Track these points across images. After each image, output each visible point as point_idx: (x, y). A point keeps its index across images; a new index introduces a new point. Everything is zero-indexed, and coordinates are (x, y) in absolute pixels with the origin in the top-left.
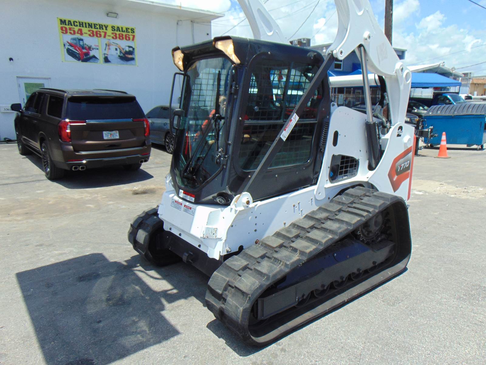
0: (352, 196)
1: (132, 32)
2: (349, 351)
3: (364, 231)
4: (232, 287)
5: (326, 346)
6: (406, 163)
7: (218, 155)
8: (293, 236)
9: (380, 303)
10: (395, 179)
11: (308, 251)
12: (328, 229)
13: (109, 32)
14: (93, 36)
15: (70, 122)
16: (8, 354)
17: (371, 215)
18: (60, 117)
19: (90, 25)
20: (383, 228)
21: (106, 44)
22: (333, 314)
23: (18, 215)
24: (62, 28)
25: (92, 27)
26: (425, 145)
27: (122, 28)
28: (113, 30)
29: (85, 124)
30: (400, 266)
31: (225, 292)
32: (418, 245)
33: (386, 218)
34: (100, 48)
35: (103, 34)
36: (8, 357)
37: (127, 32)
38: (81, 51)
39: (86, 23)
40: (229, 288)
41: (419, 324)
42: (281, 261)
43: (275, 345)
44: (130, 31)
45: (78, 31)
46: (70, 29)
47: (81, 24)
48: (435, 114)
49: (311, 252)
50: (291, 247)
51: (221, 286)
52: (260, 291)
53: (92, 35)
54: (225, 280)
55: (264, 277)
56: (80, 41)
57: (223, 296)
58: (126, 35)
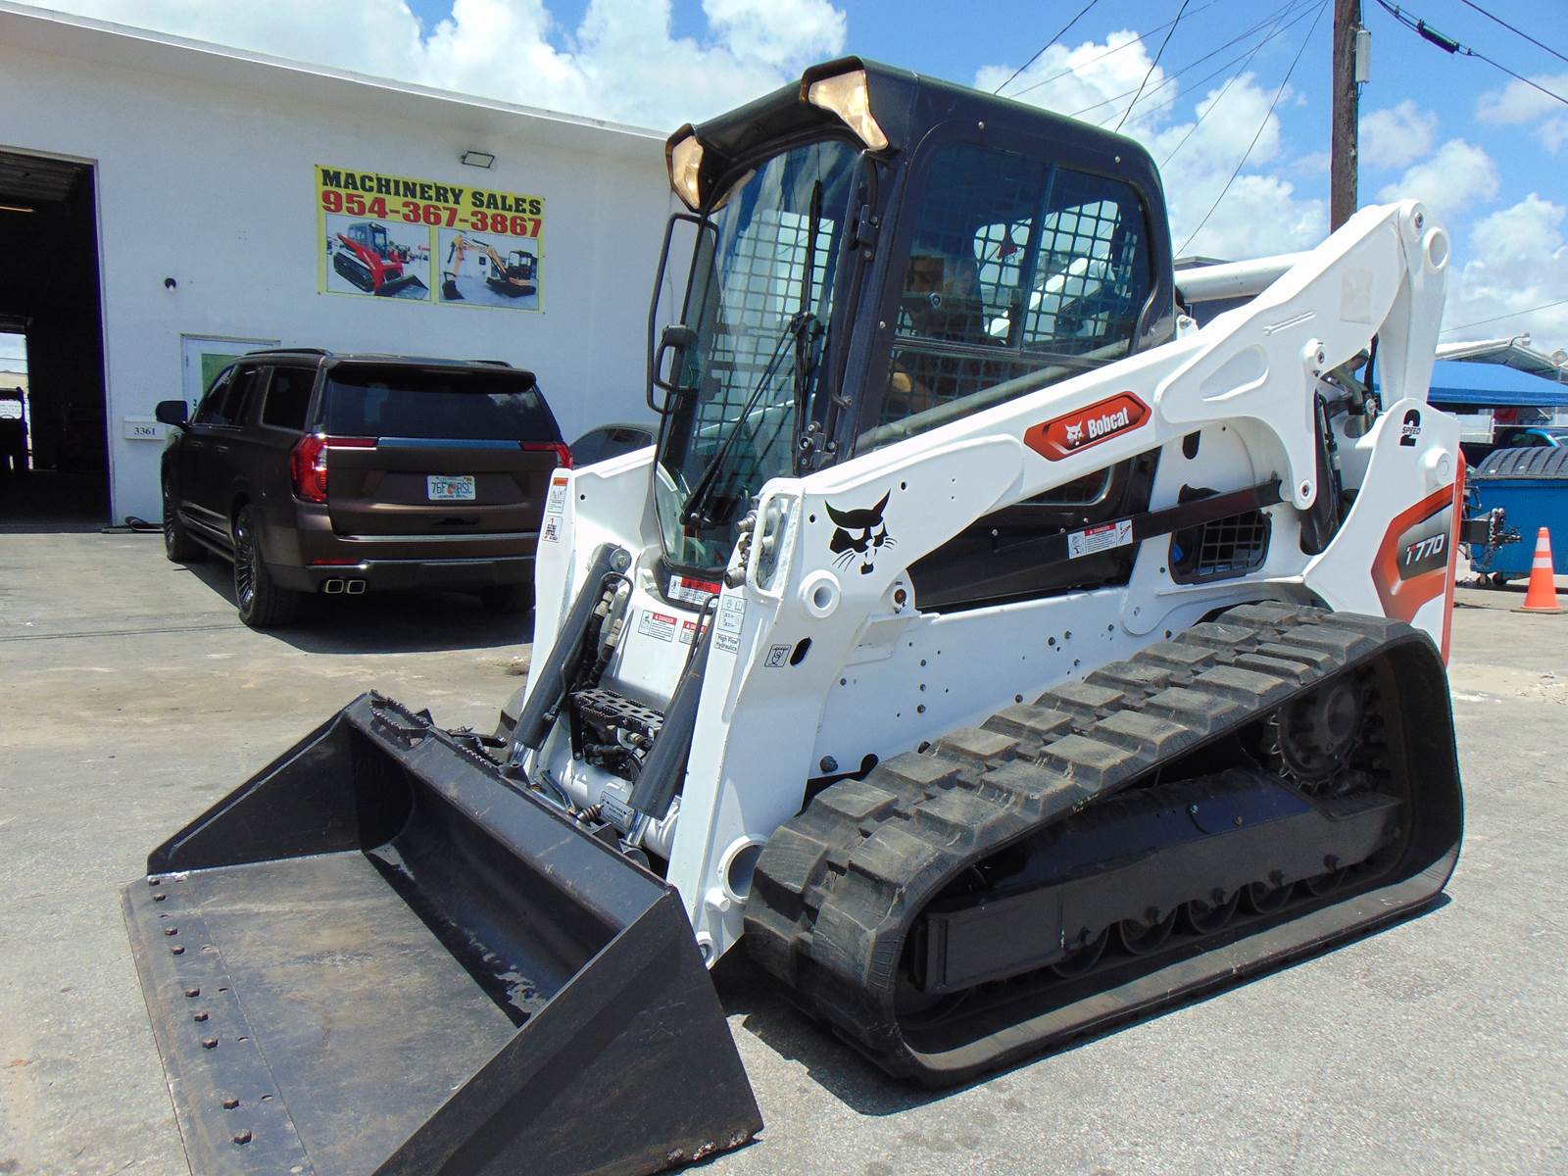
0: (1249, 623)
1: (531, 212)
2: (1257, 1123)
3: (1292, 746)
4: (840, 870)
5: (1167, 1100)
6: (1432, 541)
7: (806, 444)
8: (1052, 726)
9: (1360, 988)
10: (1394, 591)
11: (1104, 765)
12: (1170, 709)
13: (466, 208)
14: (417, 219)
15: (329, 442)
16: (76, 1063)
17: (1320, 674)
18: (301, 427)
19: (410, 189)
20: (1357, 745)
21: (453, 245)
22: (1189, 1011)
23: (145, 711)
24: (326, 196)
25: (414, 195)
26: (1474, 576)
27: (504, 198)
28: (474, 204)
29: (374, 449)
30: (1422, 883)
31: (814, 888)
32: (1481, 834)
33: (1369, 713)
34: (434, 255)
35: (445, 215)
36: (78, 1071)
37: (517, 210)
38: (377, 264)
39: (397, 183)
40: (830, 874)
41: (1509, 1058)
42: (1010, 793)
43: (986, 1090)
44: (526, 206)
45: (372, 205)
46: (350, 198)
47: (384, 185)
48: (1507, 473)
49: (1113, 769)
50: (1043, 755)
51: (800, 868)
52: (937, 876)
53: (414, 216)
54: (816, 848)
55: (951, 835)
56: (377, 235)
57: (808, 901)
58: (514, 220)
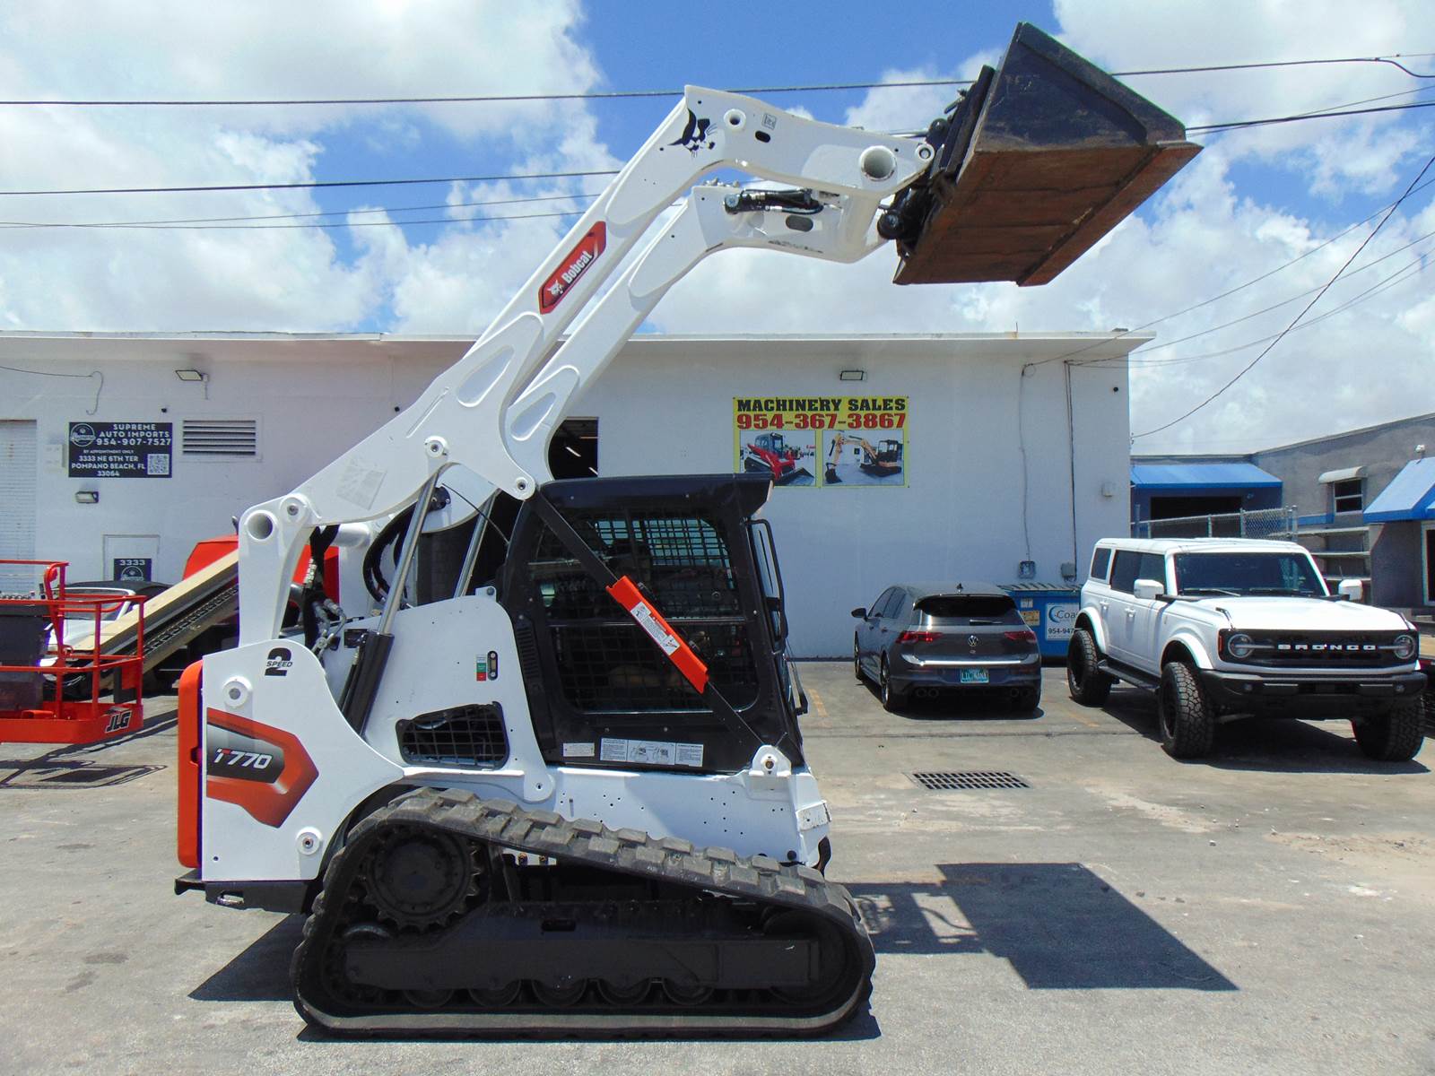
1: (897, 409)
13: (843, 413)
14: (806, 425)
19: (801, 405)
21: (834, 442)
24: (740, 419)
25: (804, 409)
27: (874, 401)
28: (850, 409)
34: (818, 453)
37: (885, 409)
38: (776, 462)
39: (791, 402)
44: (893, 404)
45: (773, 420)
46: (757, 418)
47: (781, 405)
53: (804, 424)
56: (776, 441)
58: (882, 417)
